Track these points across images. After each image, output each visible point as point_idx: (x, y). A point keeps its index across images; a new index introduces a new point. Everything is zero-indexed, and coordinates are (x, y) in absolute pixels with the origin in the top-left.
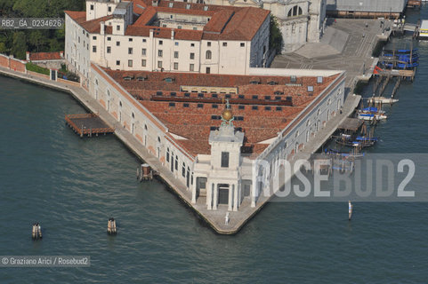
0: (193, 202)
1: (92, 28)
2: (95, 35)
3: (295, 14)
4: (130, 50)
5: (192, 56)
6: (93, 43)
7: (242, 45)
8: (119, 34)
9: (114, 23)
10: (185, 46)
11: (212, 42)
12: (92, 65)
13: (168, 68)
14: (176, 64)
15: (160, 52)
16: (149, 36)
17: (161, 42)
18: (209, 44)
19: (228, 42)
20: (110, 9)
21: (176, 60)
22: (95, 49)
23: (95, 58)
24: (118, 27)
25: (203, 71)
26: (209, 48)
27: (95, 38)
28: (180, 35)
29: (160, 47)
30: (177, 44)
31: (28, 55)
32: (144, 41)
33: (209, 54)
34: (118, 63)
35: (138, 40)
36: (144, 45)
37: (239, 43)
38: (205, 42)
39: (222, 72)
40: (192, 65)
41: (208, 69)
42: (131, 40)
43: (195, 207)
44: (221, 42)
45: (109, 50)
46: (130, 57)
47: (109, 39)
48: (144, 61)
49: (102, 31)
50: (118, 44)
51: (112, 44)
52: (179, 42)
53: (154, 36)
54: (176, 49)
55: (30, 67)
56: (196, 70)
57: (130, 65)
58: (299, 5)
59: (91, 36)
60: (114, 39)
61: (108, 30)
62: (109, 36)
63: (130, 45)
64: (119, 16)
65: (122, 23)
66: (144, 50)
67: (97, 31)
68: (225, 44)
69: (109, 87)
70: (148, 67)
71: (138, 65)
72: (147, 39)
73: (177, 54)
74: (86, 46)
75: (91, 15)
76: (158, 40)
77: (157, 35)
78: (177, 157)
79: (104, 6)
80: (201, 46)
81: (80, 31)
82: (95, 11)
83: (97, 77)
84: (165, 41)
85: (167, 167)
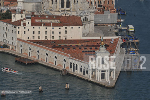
0: (91, 79)
1: (18, 24)
2: (19, 27)
3: (85, 20)
4: (34, 32)
5: (60, 33)
6: (18, 30)
7: (79, 28)
8: (29, 26)
10: (57, 29)
11: (67, 27)
12: (18, 39)
13: (49, 38)
14: (53, 37)
15: (46, 32)
16: (41, 26)
17: (46, 28)
18: (66, 28)
19: (74, 27)
20: (22, 17)
21: (53, 35)
22: (19, 32)
23: (19, 36)
24: (28, 23)
25: (64, 39)
26: (66, 30)
27: (19, 28)
28: (55, 25)
29: (46, 30)
30: (53, 28)
32: (39, 28)
33: (66, 32)
34: (28, 38)
35: (37, 28)
36: (39, 30)
37: (78, 27)
38: (64, 27)
39: (71, 39)
40: (60, 37)
41: (66, 38)
42: (34, 28)
43: (92, 81)
44: (71, 27)
45: (25, 33)
46: (33, 35)
47: (25, 28)
48: (39, 37)
49: (22, 25)
50: (28, 30)
51: (26, 30)
52: (54, 27)
53: (44, 26)
54: (53, 30)
56: (61, 39)
57: (34, 38)
59: (17, 27)
60: (27, 28)
61: (24, 24)
62: (25, 27)
63: (33, 30)
64: (28, 18)
65: (30, 21)
66: (39, 32)
67: (20, 25)
68: (72, 28)
69: (30, 46)
70: (41, 39)
71: (36, 39)
72: (41, 27)
73: (53, 32)
74: (14, 32)
75: (13, 20)
76: (45, 27)
77: (44, 25)
78: (77, 65)
79: (20, 15)
80: (63, 28)
81: (9, 26)
82: (16, 18)
83: (21, 43)
84: (48, 27)
85: (70, 70)
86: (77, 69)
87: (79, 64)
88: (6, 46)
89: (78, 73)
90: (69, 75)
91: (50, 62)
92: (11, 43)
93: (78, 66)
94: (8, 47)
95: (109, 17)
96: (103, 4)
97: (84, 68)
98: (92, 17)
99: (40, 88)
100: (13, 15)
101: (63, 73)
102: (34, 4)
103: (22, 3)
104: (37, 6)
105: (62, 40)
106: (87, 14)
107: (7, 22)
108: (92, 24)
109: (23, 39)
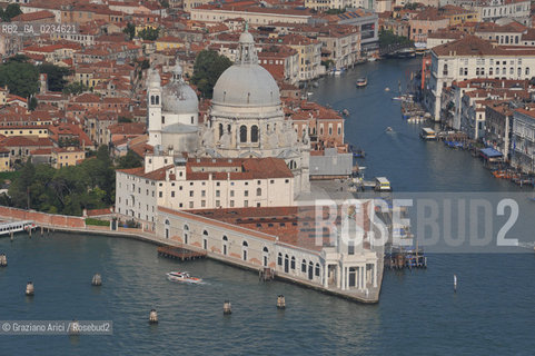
0: (326, 286)
1: (159, 176)
2: (161, 182)
4: (191, 193)
5: (246, 193)
6: (159, 189)
7: (287, 181)
8: (182, 180)
9: (177, 171)
10: (240, 185)
11: (262, 181)
12: (160, 208)
13: (225, 205)
14: (232, 201)
15: (218, 192)
16: (207, 179)
17: (218, 184)
18: (259, 182)
19: (275, 180)
20: (166, 161)
21: (232, 199)
22: (161, 193)
23: (161, 202)
24: (181, 174)
25: (255, 206)
26: (259, 186)
27: (161, 185)
28: (235, 177)
29: (218, 188)
30: (233, 184)
31: (85, 212)
32: (204, 184)
33: (259, 190)
34: (181, 205)
35: (198, 183)
36: (204, 188)
37: (284, 180)
38: (256, 181)
39: (270, 205)
40: (246, 201)
41: (259, 204)
42: (192, 184)
43: (330, 290)
44: (269, 180)
45: (173, 194)
46: (191, 199)
47: (173, 184)
48: (203, 201)
49: (168, 178)
50: (181, 188)
51: (176, 189)
52: (234, 181)
54: (231, 188)
55: (89, 222)
56: (250, 205)
57: (192, 206)
58: (295, 160)
59: (158, 183)
60: (178, 184)
61: (173, 177)
62: (173, 182)
63: (191, 188)
64: (180, 164)
65: (183, 169)
66: (204, 192)
67: (163, 178)
68: (272, 182)
69: (186, 222)
70: (206, 207)
71: (198, 206)
72: (206, 182)
73: (232, 192)
74: (150, 193)
75: (148, 168)
76: (216, 182)
77: (214, 178)
78: (293, 258)
79: (162, 159)
80: (253, 183)
81: (140, 182)
82: (153, 164)
83: (167, 216)
84: (221, 182)
85: (280, 270)
86: (293, 267)
87: (300, 256)
88: (132, 225)
89: (297, 274)
90: (277, 279)
91: (233, 254)
92: (143, 217)
93: (297, 260)
94: (138, 226)
95: (335, 161)
96: (319, 135)
97: (311, 263)
98: (304, 160)
99: (226, 306)
100: (147, 159)
101: (266, 276)
102: (184, 135)
103: (159, 135)
104: (190, 140)
105: (252, 208)
106: (295, 155)
107: (135, 174)
108: (306, 175)
109: (169, 207)
